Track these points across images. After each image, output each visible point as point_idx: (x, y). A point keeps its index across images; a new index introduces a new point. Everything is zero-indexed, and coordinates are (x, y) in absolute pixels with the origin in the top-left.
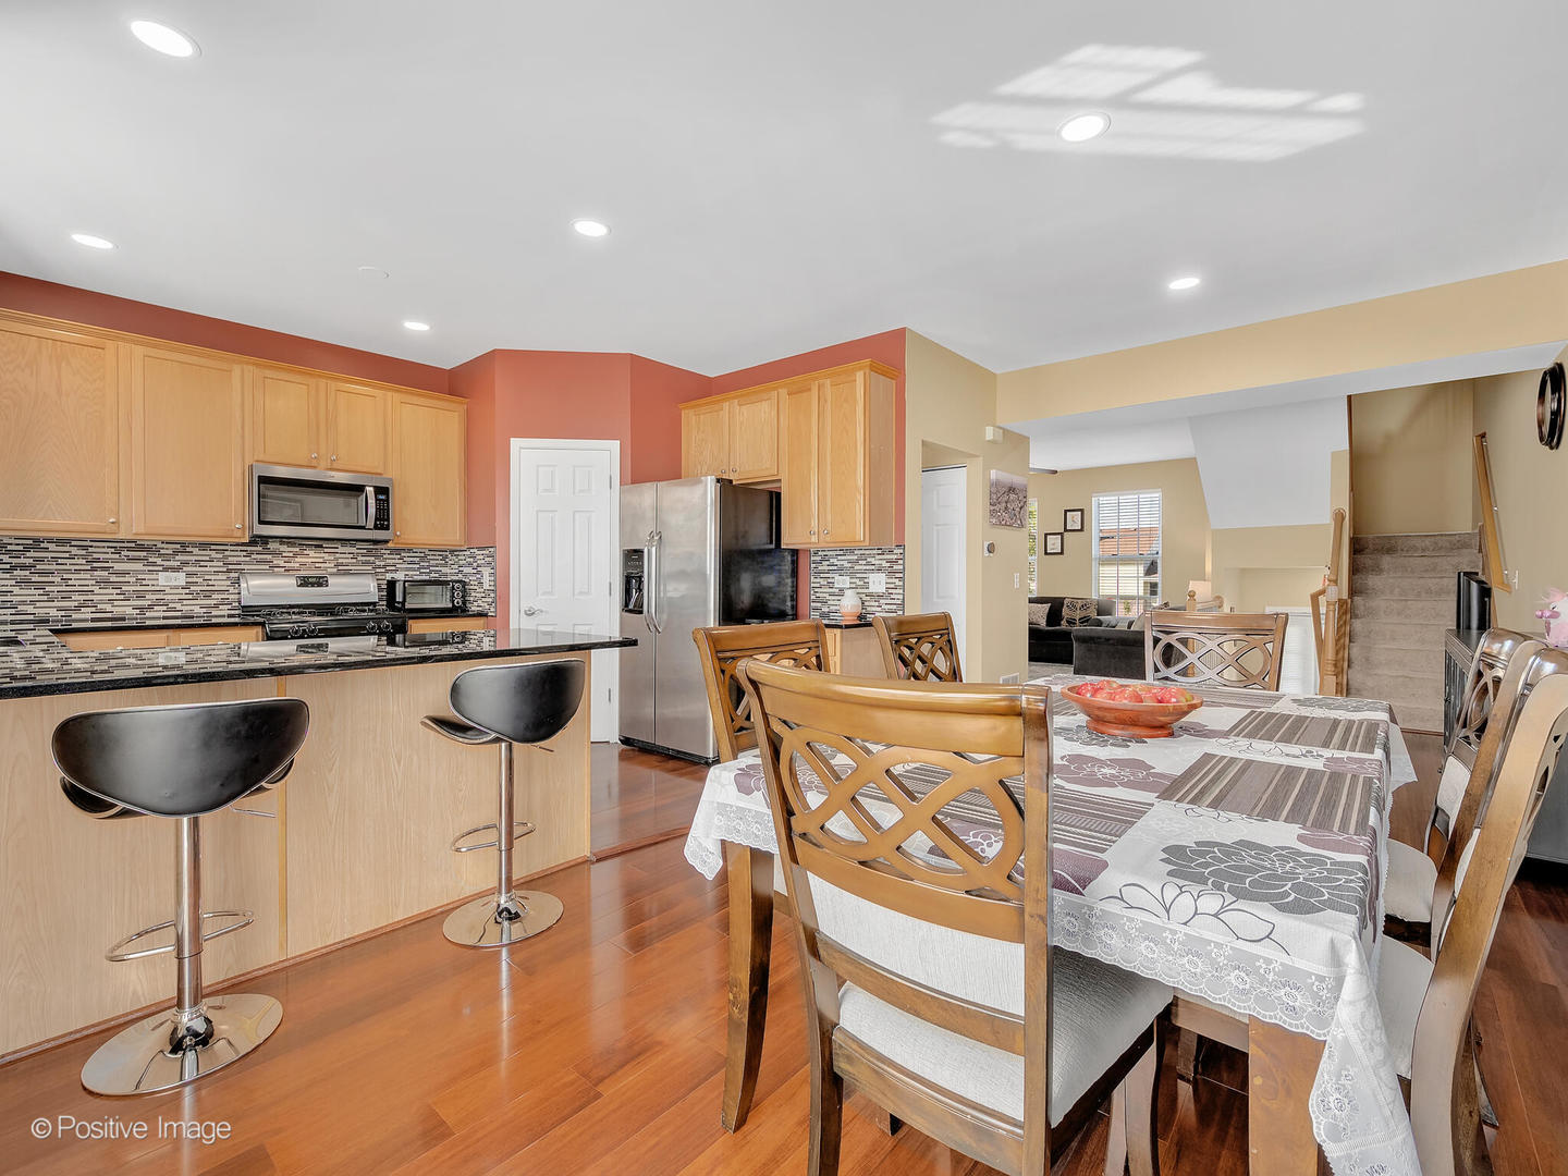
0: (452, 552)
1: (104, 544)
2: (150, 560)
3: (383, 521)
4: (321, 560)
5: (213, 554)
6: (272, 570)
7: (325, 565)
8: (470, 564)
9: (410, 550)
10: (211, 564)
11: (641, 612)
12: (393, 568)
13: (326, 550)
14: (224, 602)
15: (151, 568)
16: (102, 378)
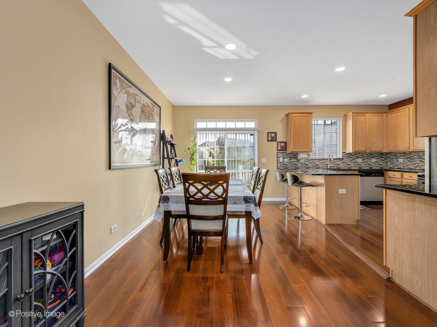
16: (406, 117)
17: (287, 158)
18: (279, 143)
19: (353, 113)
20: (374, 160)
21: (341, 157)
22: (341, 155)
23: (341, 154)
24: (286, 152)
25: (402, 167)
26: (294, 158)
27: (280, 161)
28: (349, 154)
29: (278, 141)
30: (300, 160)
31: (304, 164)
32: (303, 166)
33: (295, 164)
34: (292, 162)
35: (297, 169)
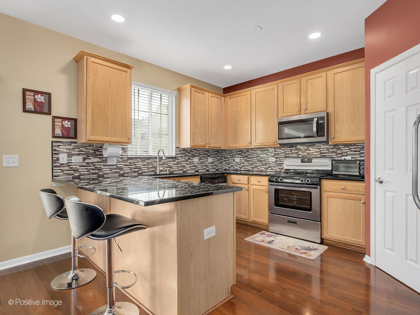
2: (268, 154)
3: (322, 132)
5: (282, 151)
7: (316, 153)
10: (281, 154)
15: (268, 156)
16: (248, 103)
17: (79, 154)
18: (56, 120)
19: (192, 86)
20: (210, 160)
21: (174, 155)
22: (174, 152)
23: (174, 150)
24: (76, 143)
25: (238, 168)
26: (95, 156)
27: (61, 161)
28: (184, 150)
29: (54, 113)
30: (108, 159)
31: (115, 167)
32: (114, 171)
33: (97, 167)
34: (89, 164)
35: (102, 179)
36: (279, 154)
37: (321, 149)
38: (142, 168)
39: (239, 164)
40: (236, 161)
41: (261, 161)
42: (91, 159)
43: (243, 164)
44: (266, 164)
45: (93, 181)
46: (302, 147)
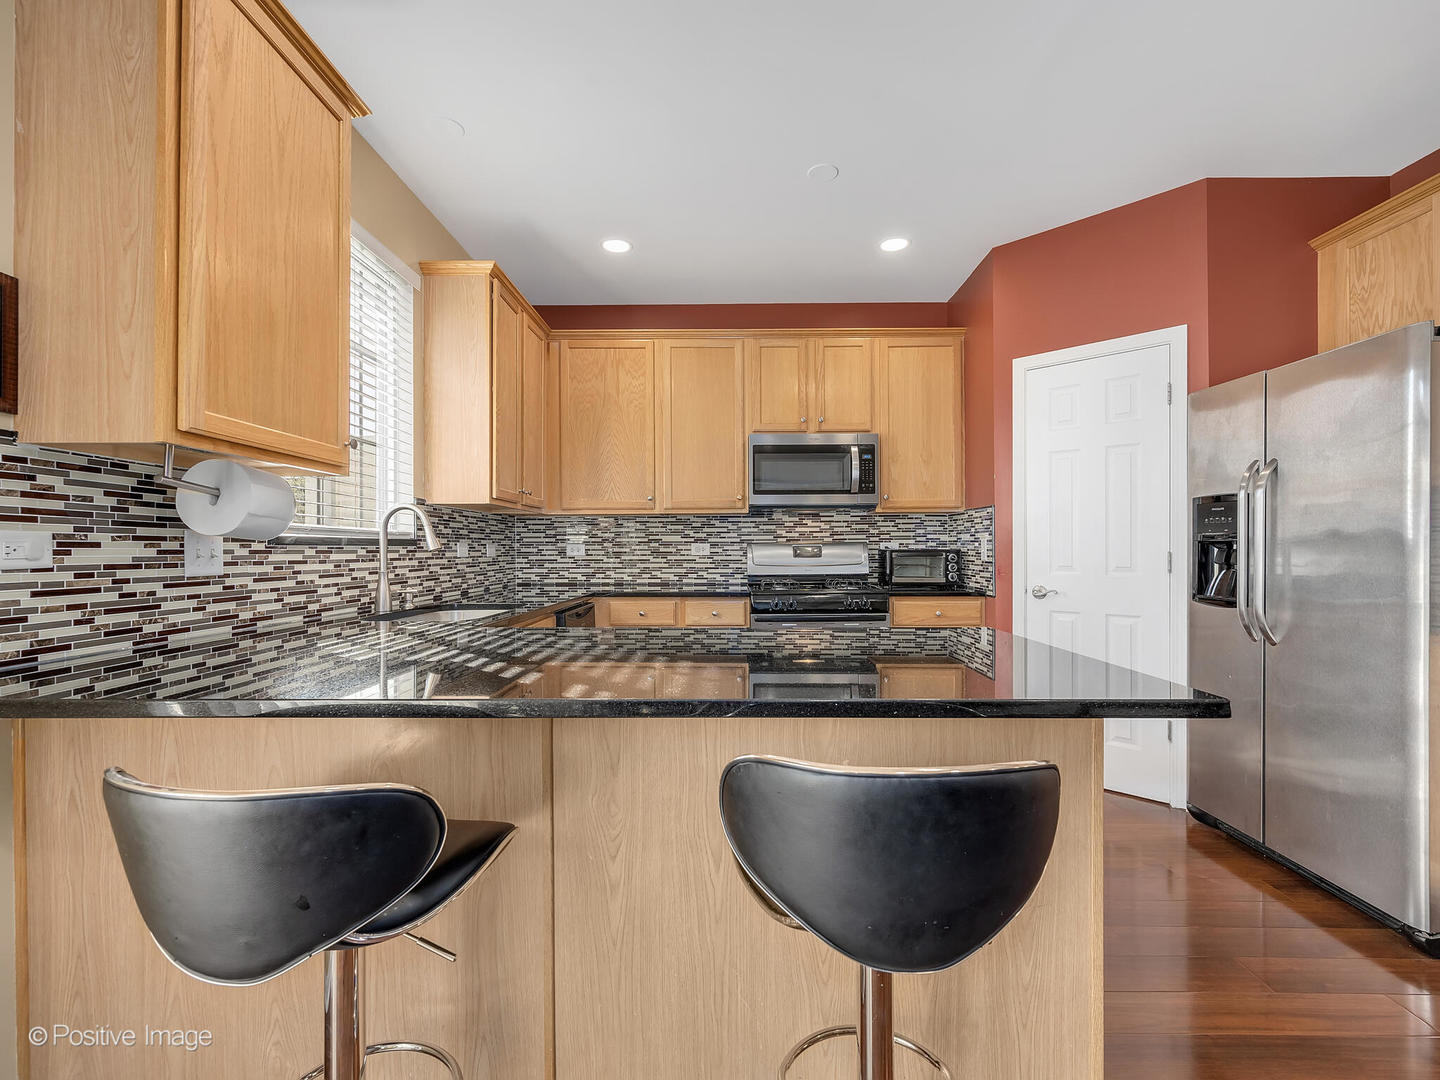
0: (952, 515)
1: (656, 520)
2: (686, 532)
3: (868, 483)
4: (818, 529)
5: (730, 526)
6: (775, 543)
7: (822, 534)
8: (967, 531)
9: (905, 516)
10: (729, 535)
11: (1233, 604)
12: (888, 536)
13: (822, 519)
14: (739, 571)
15: (686, 540)
16: (644, 374)
19: (494, 273)
20: (491, 551)
24: (11, 443)
28: (435, 511)
30: (185, 549)
31: (218, 589)
32: (214, 613)
33: (134, 595)
34: (92, 575)
35: (158, 660)
36: (722, 535)
37: (833, 524)
38: (321, 591)
39: (584, 563)
40: (569, 553)
41: (665, 555)
42: (98, 545)
43: (597, 565)
44: (679, 563)
45: (114, 677)
46: (786, 518)
